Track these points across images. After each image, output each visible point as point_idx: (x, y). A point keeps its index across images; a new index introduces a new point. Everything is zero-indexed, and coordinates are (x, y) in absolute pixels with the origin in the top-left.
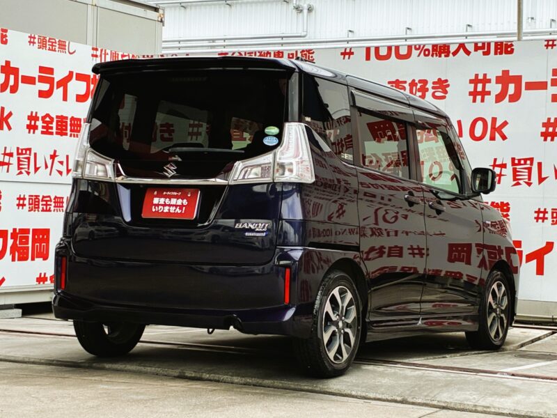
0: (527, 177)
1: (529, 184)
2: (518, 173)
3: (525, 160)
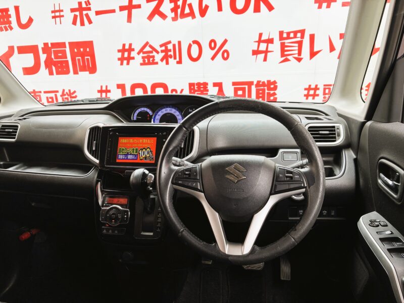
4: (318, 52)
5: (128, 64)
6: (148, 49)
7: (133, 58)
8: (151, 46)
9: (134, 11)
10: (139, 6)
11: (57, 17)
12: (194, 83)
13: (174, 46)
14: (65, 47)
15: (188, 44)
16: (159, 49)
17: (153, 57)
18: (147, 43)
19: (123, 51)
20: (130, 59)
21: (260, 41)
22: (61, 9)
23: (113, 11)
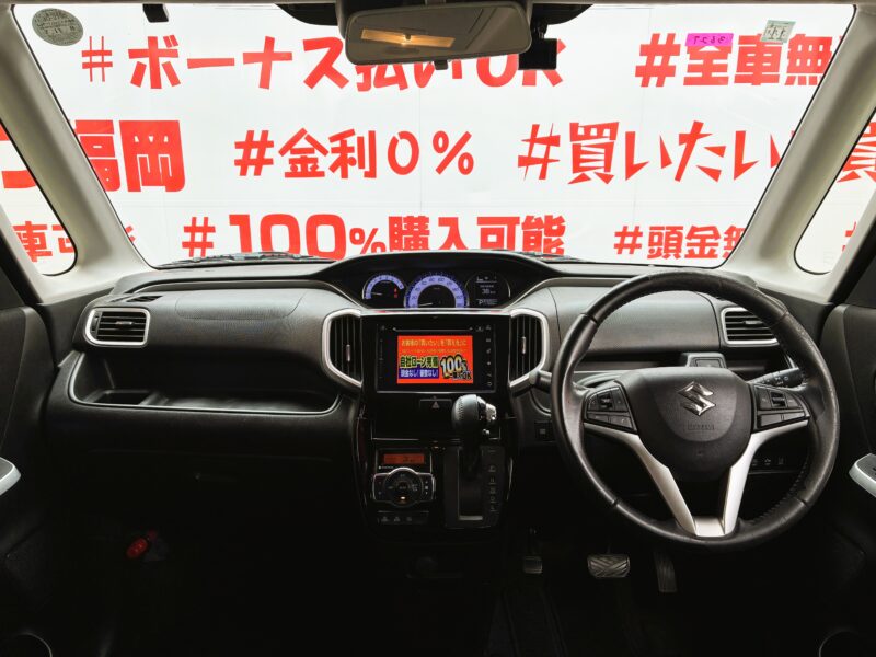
0: (602, 164)
1: (607, 179)
2: (583, 157)
3: (600, 128)
4: (641, 166)
5: (258, 172)
6: (303, 144)
7: (270, 162)
8: (310, 139)
9: (276, 65)
10: (288, 57)
11: (97, 65)
12: (400, 218)
13: (360, 140)
14: (112, 131)
15: (391, 138)
16: (328, 146)
17: (315, 161)
18: (303, 132)
19: (247, 145)
20: (261, 162)
21: (533, 140)
22: (106, 49)
23: (230, 62)
